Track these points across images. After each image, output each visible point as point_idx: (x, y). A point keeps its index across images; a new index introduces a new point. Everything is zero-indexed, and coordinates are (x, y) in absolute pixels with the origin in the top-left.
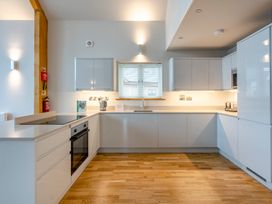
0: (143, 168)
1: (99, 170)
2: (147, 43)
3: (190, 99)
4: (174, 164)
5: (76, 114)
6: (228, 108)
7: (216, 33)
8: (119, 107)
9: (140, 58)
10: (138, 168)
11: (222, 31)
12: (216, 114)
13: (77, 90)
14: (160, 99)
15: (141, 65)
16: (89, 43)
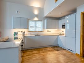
0: (41, 53)
1: (27, 56)
2: (38, 14)
3: (50, 31)
4: (49, 50)
5: (14, 37)
6: (60, 34)
7: (60, 14)
8: (29, 34)
9: (36, 19)
10: (39, 53)
11: (62, 13)
12: (58, 35)
13: (14, 28)
14: (42, 32)
15: (36, 21)
16: (18, 12)
